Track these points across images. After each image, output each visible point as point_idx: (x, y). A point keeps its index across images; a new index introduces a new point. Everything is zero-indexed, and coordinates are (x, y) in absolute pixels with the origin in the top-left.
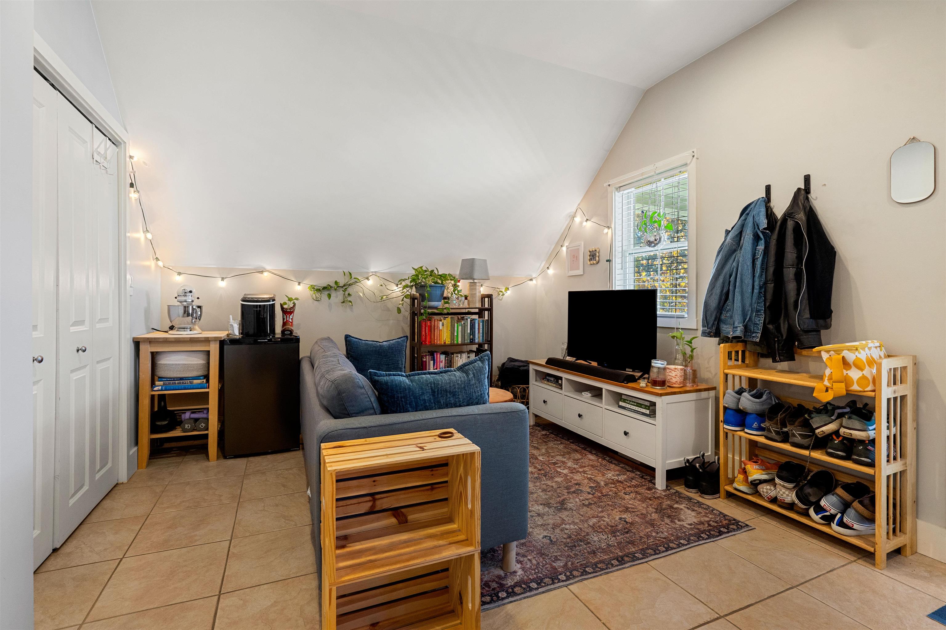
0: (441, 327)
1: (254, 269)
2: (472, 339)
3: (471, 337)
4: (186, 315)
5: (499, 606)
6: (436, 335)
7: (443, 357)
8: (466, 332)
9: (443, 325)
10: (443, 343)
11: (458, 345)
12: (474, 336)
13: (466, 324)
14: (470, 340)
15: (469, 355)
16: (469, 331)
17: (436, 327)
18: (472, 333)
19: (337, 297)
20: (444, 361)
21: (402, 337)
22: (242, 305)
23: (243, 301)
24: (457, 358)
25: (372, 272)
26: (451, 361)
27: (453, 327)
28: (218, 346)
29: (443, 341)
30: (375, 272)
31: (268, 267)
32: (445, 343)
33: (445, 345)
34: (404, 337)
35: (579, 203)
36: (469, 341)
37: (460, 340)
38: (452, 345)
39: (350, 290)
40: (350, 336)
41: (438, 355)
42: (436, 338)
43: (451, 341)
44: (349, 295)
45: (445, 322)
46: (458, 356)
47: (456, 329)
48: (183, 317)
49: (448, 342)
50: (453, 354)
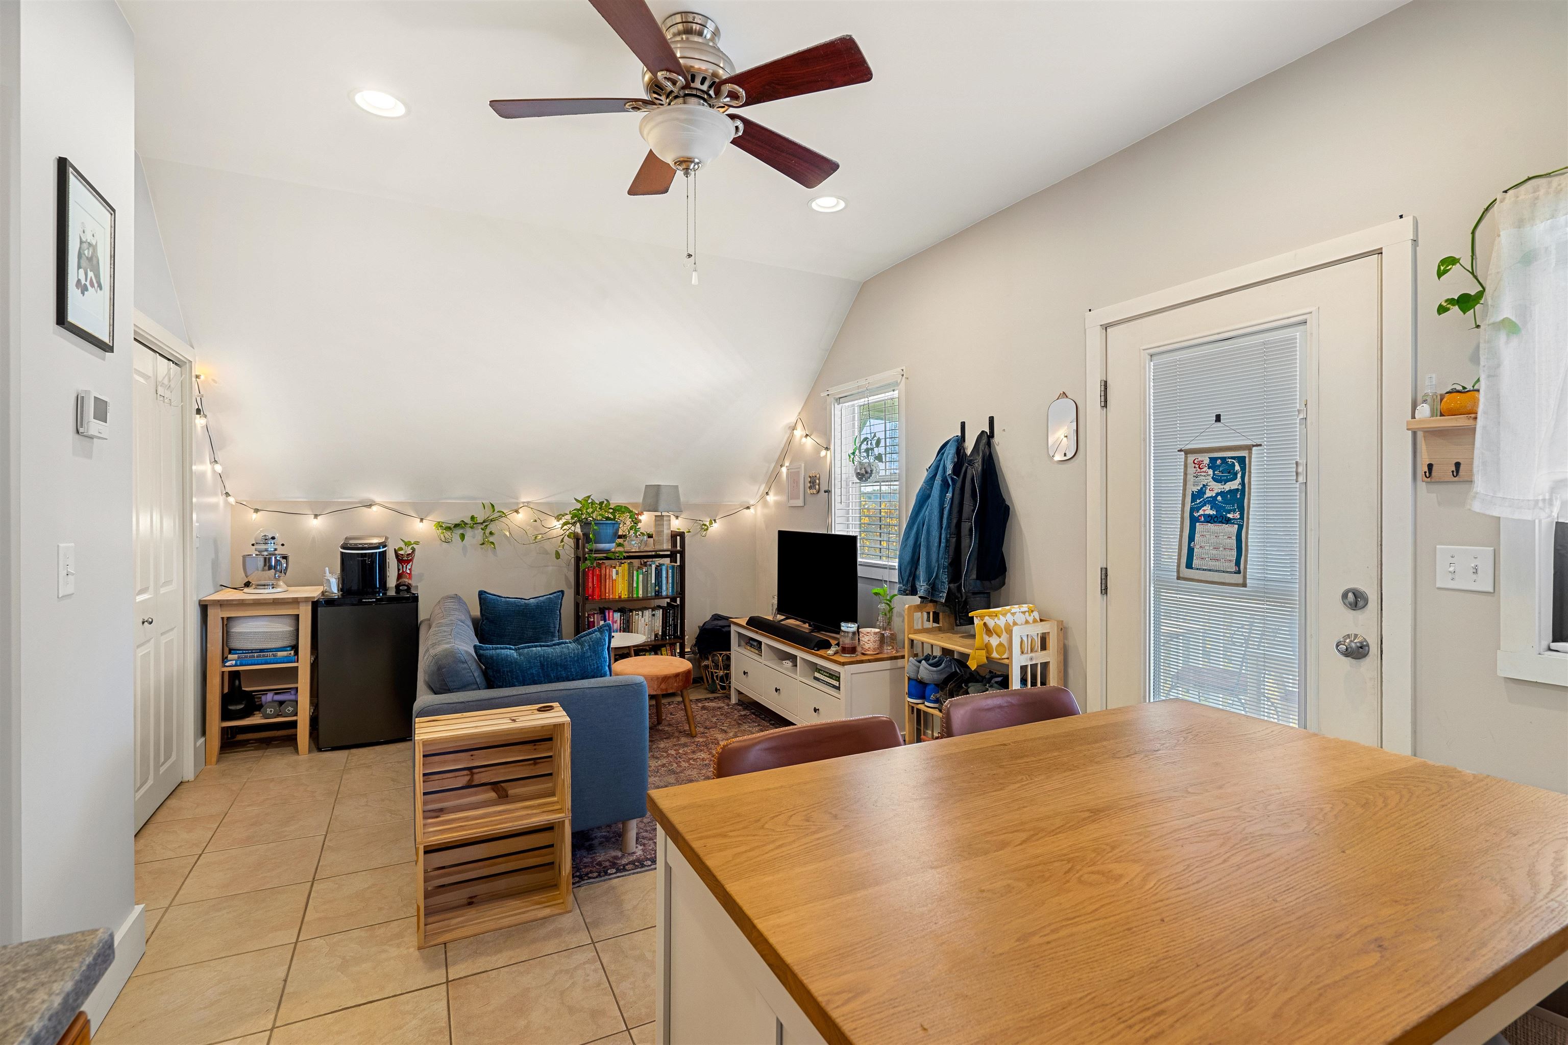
0: (614, 577)
1: (360, 502)
2: (658, 592)
3: (657, 588)
4: (267, 568)
6: (607, 587)
7: (617, 616)
8: (649, 582)
9: (617, 573)
10: (617, 597)
11: (638, 599)
12: (661, 587)
13: (649, 572)
14: (656, 592)
15: (654, 612)
16: (653, 581)
17: (607, 577)
18: (658, 584)
19: (474, 536)
20: (619, 621)
21: (555, 593)
22: (342, 553)
23: (343, 547)
24: (637, 617)
25: (524, 503)
26: (628, 621)
27: (631, 576)
28: (310, 608)
29: (617, 594)
30: (528, 502)
31: (378, 499)
32: (620, 597)
33: (620, 600)
34: (559, 592)
35: (799, 411)
36: (653, 594)
37: (641, 592)
38: (630, 600)
39: (492, 527)
40: (485, 592)
41: (611, 614)
42: (607, 591)
43: (629, 595)
44: (491, 533)
45: (620, 569)
46: (638, 614)
47: (635, 578)
48: (263, 570)
49: (624, 595)
50: (631, 611)
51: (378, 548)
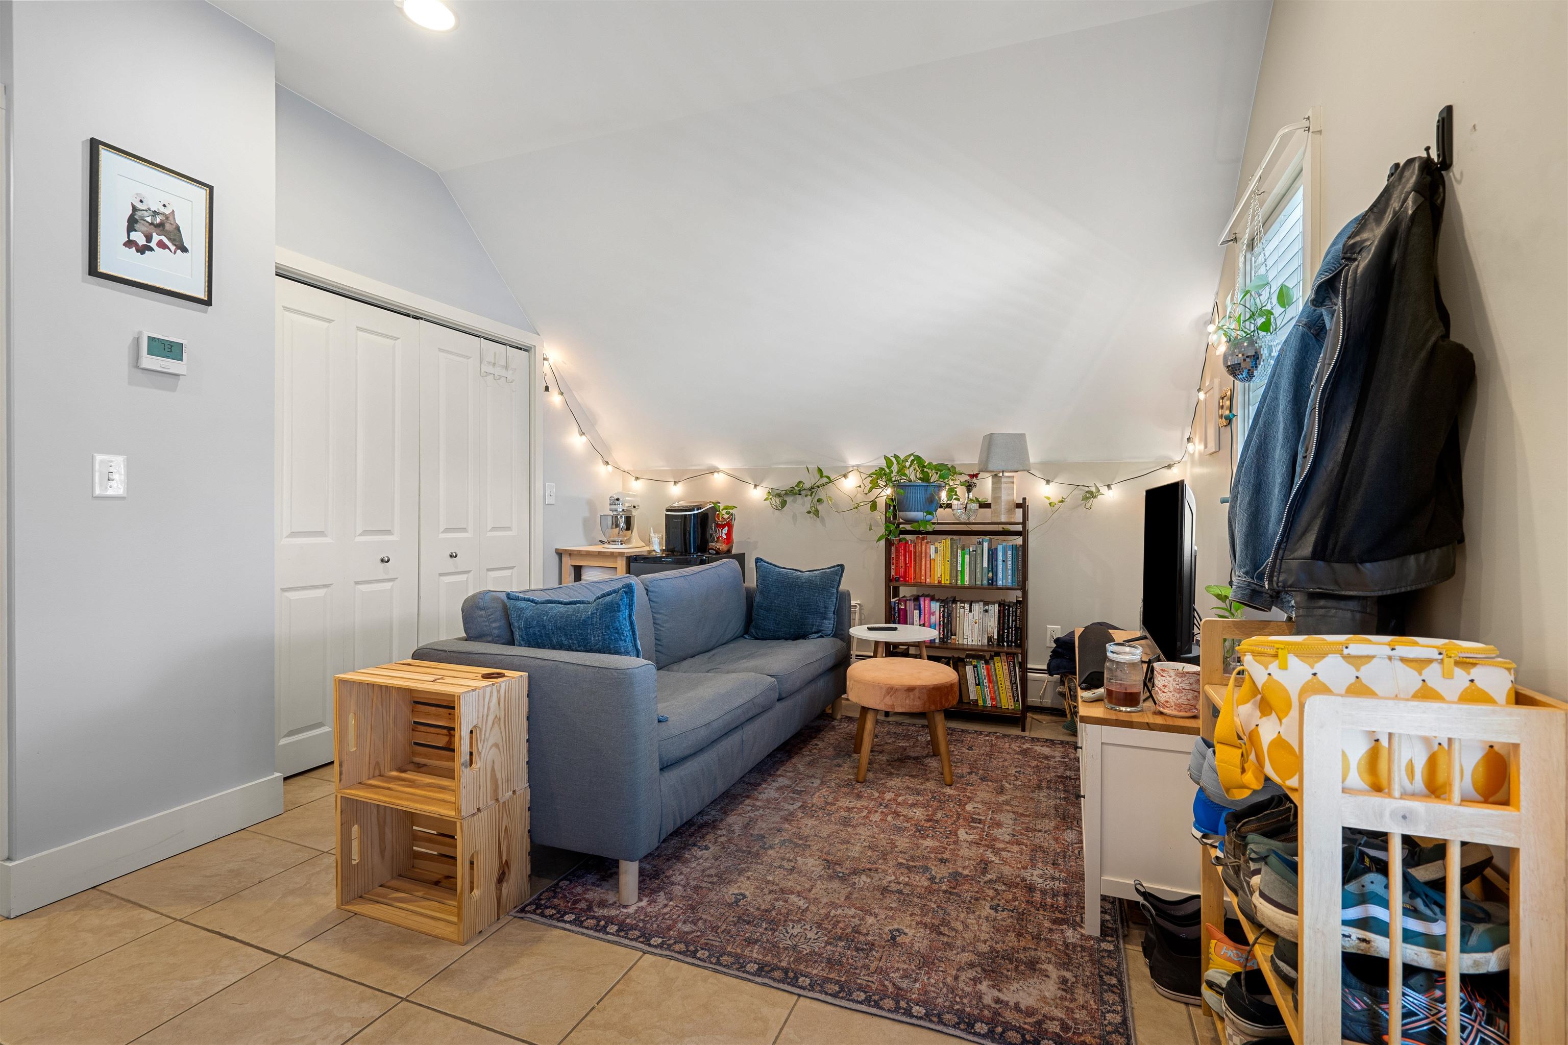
0: (933, 556)
1: (708, 470)
2: (992, 580)
3: (990, 575)
4: (614, 526)
5: (550, 925)
6: (923, 567)
7: (935, 606)
8: (979, 566)
9: (936, 552)
10: (936, 582)
11: (963, 587)
12: (995, 574)
13: (979, 551)
14: (989, 580)
15: (987, 607)
16: (985, 565)
17: (923, 555)
18: (992, 569)
19: (801, 505)
20: (938, 614)
21: (834, 567)
22: (666, 515)
23: (668, 510)
24: (962, 610)
25: (853, 466)
26: (950, 615)
27: (954, 556)
28: (624, 563)
29: (936, 578)
30: (858, 466)
31: (722, 465)
32: (940, 582)
33: (940, 586)
34: (838, 566)
35: (1215, 290)
36: (985, 582)
37: (967, 578)
38: (953, 587)
39: (822, 493)
40: (761, 560)
41: (927, 602)
42: (923, 573)
43: (951, 580)
44: (819, 500)
45: (940, 547)
46: (964, 607)
47: (960, 559)
48: (612, 528)
49: (946, 581)
50: (954, 601)
51: (693, 510)
